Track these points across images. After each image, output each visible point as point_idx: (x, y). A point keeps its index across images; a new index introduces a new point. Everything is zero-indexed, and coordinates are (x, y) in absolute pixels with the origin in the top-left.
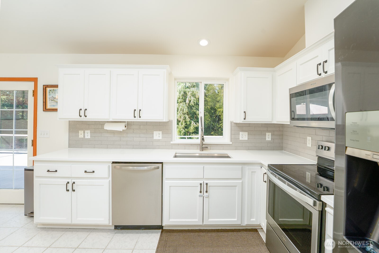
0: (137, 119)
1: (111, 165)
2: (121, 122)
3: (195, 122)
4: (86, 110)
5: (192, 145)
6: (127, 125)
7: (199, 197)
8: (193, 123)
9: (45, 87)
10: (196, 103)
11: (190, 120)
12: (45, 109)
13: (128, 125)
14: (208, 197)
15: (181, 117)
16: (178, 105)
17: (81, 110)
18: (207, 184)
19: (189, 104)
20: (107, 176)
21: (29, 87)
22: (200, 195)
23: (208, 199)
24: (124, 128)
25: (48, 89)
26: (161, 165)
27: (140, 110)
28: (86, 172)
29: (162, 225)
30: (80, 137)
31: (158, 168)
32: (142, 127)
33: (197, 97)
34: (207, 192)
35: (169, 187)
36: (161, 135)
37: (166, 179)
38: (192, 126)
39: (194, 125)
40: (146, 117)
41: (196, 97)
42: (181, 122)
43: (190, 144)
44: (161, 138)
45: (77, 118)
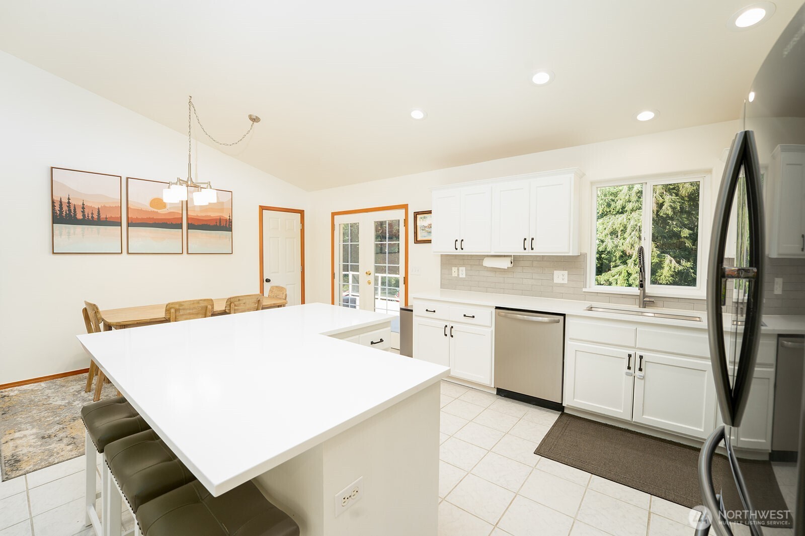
0: (529, 252)
1: (494, 310)
2: (505, 256)
3: (674, 257)
4: (462, 240)
5: (623, 296)
6: (514, 260)
7: (626, 375)
8: (671, 261)
9: (416, 214)
10: (679, 208)
11: (658, 252)
12: (417, 241)
13: (516, 260)
14: (643, 378)
15: (632, 245)
16: (625, 218)
17: (457, 240)
18: (641, 357)
19: (658, 211)
20: (489, 324)
21: (399, 215)
22: (627, 372)
23: (643, 381)
24: (510, 265)
25: (419, 216)
26: (562, 317)
27: (533, 239)
28: (465, 316)
29: (562, 404)
30: (453, 275)
31: (558, 322)
32: (535, 263)
33: (684, 193)
34: (640, 369)
35: (575, 351)
36: (566, 277)
37: (570, 339)
38: (666, 268)
39: (673, 267)
40: (541, 249)
41: (680, 193)
42: (633, 259)
43: (620, 294)
44: (566, 282)
45: (453, 251)
